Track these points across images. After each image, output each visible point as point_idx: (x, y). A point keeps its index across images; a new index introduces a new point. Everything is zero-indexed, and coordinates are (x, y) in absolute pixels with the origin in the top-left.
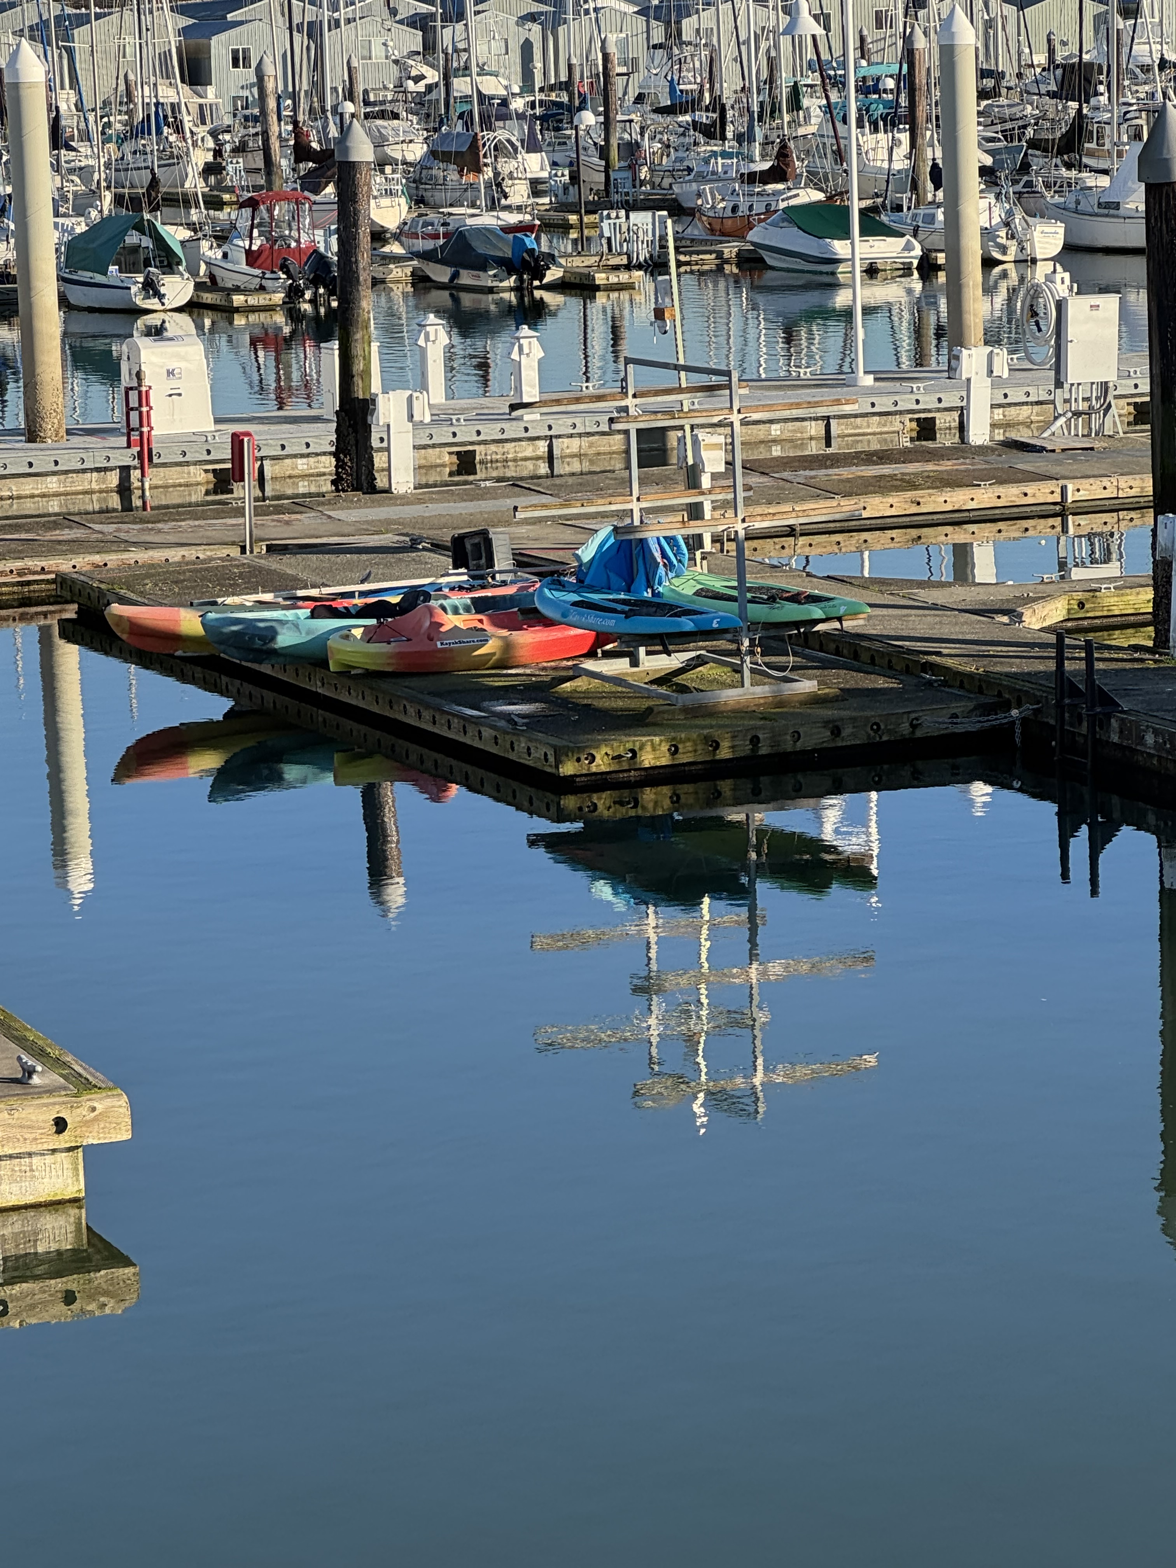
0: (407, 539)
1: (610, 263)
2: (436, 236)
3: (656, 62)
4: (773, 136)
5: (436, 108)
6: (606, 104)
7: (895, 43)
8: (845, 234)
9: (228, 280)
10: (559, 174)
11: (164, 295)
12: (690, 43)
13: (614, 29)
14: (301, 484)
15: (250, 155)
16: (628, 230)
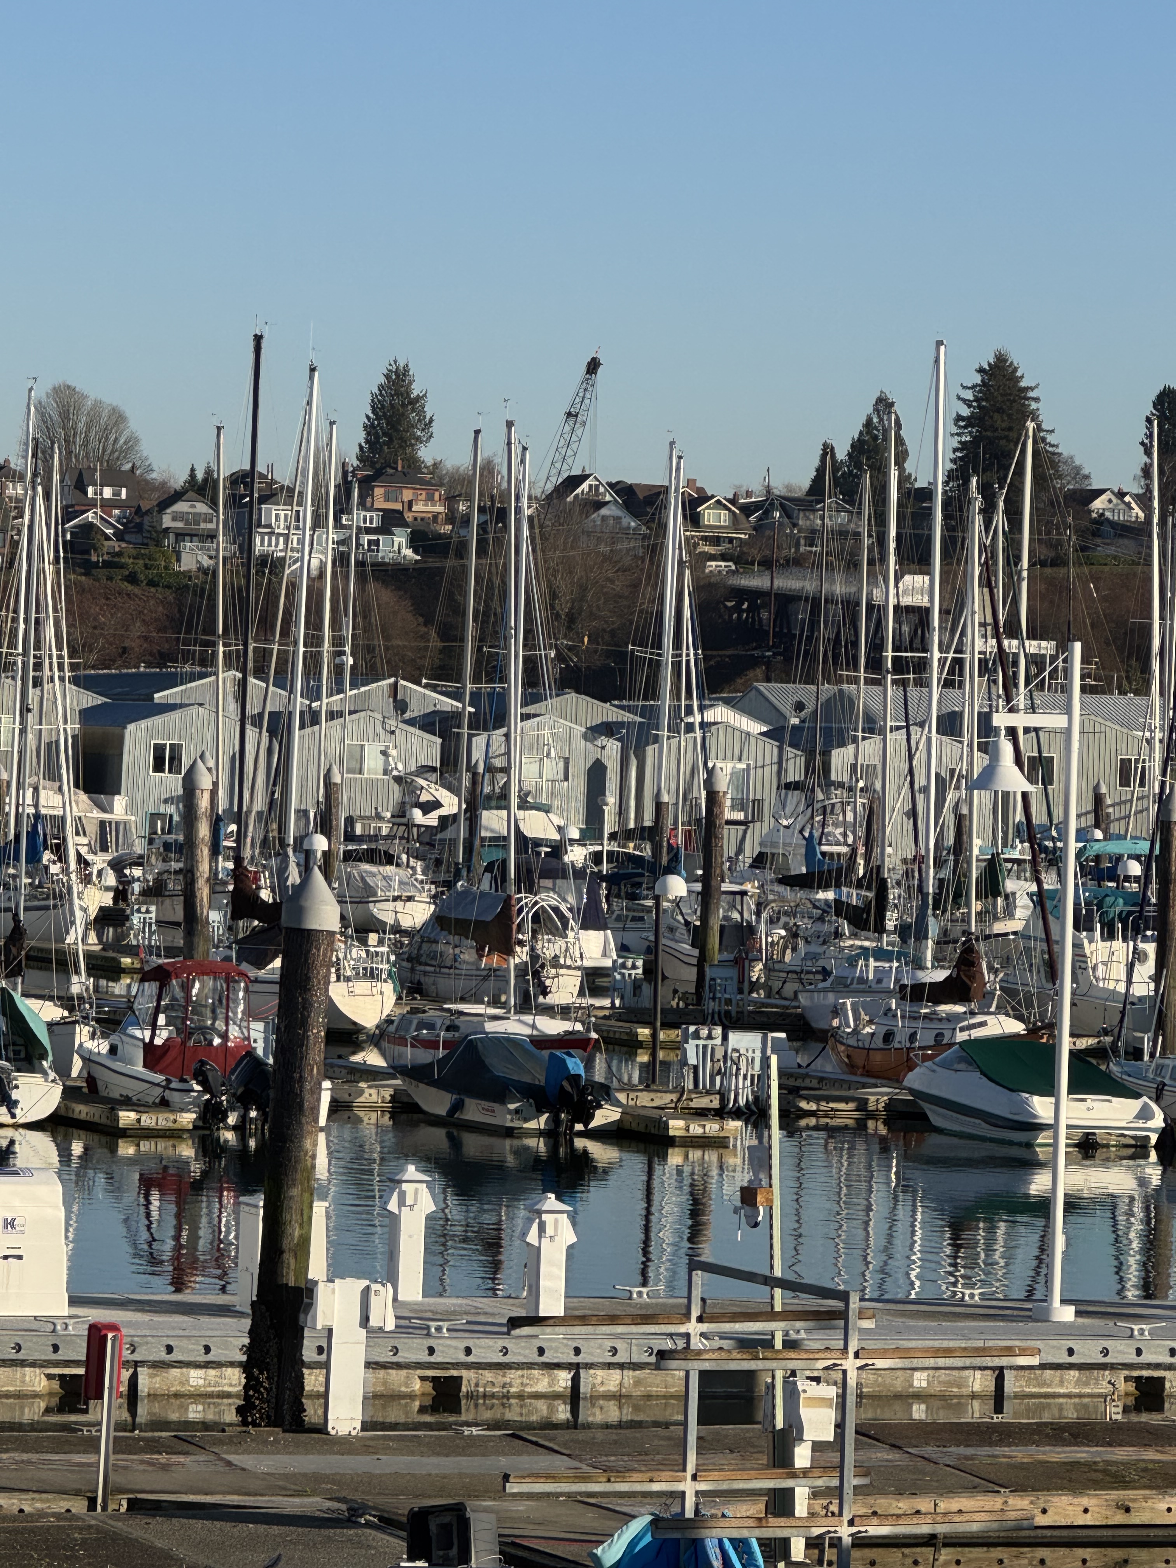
0: (344, 1507)
1: (693, 1105)
2: (433, 1045)
3: (789, 809)
4: (956, 931)
5: (453, 852)
6: (707, 866)
7: (1147, 809)
8: (1048, 1089)
9: (116, 1087)
10: (629, 963)
11: (16, 1102)
12: (841, 785)
13: (729, 754)
14: (192, 1407)
15: (168, 901)
16: (725, 1056)
